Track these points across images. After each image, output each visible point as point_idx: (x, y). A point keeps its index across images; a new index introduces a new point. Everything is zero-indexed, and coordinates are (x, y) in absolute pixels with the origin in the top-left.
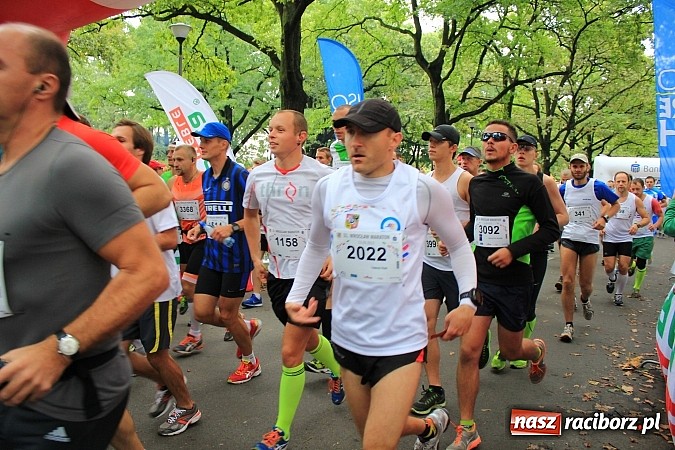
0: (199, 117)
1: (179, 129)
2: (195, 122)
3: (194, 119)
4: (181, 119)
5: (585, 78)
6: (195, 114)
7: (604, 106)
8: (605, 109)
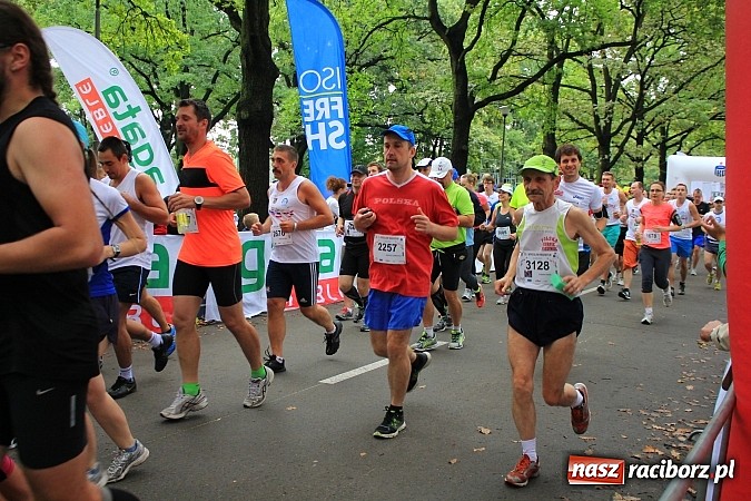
0: (117, 92)
1: (92, 109)
2: (113, 101)
3: (110, 96)
4: (93, 95)
5: (656, 52)
6: (112, 90)
7: (681, 88)
8: (682, 93)
